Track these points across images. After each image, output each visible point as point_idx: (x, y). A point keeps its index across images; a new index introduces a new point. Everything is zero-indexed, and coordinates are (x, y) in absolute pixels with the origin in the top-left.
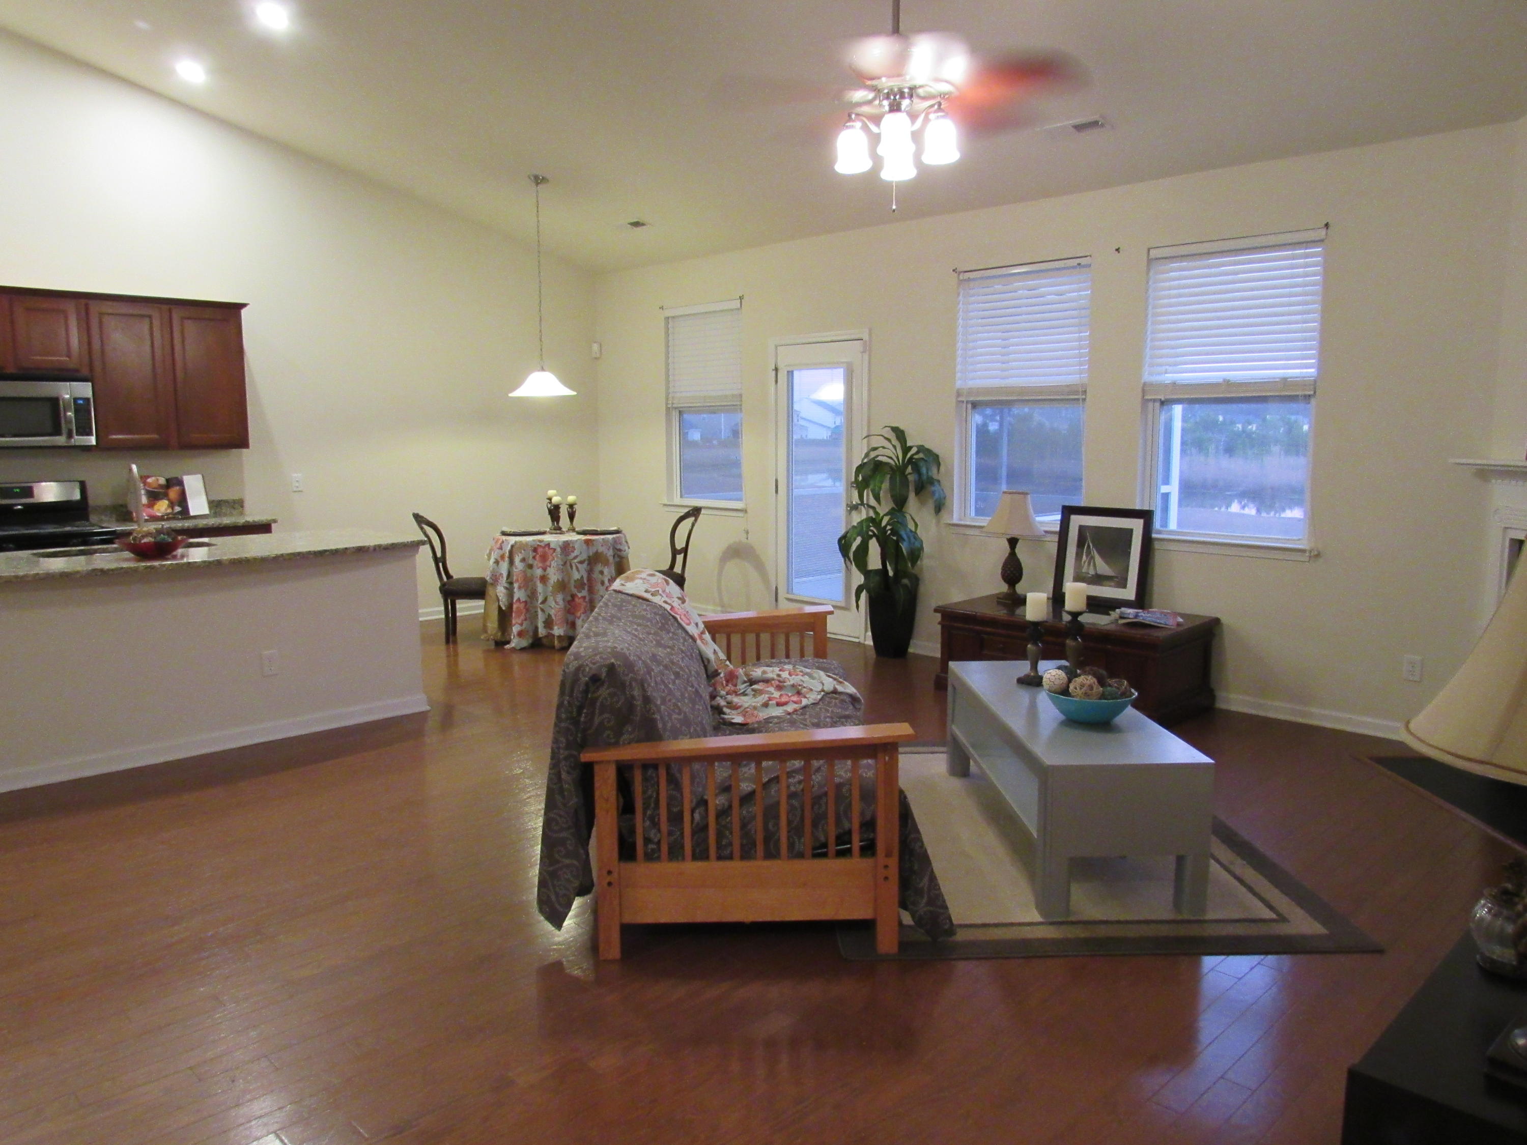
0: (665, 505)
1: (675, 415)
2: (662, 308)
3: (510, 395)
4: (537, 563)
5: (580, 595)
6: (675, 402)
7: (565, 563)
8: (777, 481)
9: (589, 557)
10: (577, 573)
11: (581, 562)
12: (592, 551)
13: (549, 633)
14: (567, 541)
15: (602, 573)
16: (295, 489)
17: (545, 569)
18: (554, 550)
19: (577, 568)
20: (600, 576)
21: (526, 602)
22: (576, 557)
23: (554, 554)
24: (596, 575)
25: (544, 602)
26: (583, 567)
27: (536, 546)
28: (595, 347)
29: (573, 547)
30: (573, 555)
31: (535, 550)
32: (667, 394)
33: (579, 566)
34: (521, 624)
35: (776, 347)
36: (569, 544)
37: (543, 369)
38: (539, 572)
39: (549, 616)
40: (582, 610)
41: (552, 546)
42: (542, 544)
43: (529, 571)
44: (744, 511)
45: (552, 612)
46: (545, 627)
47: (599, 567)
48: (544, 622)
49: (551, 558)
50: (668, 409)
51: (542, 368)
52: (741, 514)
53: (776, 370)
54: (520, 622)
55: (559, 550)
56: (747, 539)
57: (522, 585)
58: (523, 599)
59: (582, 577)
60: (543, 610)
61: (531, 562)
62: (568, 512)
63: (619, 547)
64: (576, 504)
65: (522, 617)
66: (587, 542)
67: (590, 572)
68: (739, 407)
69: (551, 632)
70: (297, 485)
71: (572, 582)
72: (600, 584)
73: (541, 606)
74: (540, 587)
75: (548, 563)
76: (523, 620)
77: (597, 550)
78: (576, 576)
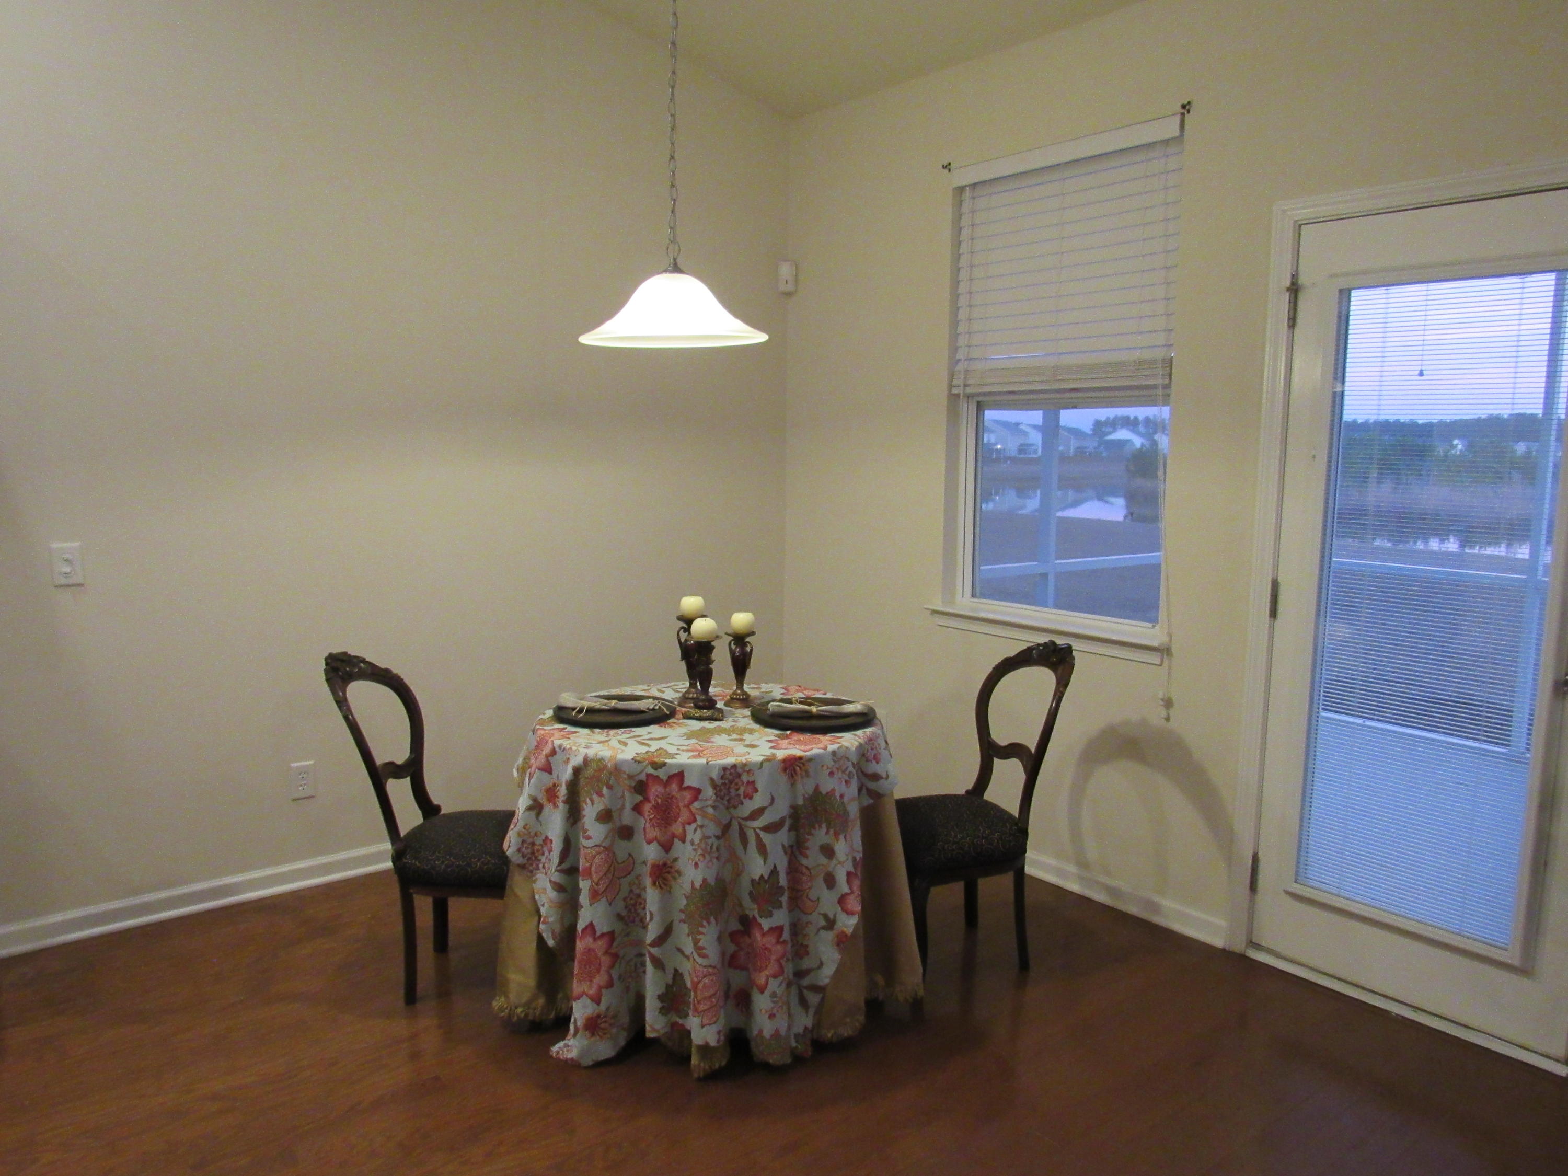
0: (935, 612)
1: (967, 410)
2: (947, 167)
3: (586, 339)
4: (644, 824)
5: (766, 924)
6: (969, 382)
7: (726, 828)
8: (1275, 585)
9: (795, 809)
10: (760, 861)
11: (772, 828)
12: (805, 787)
13: (674, 1025)
14: (734, 766)
15: (828, 852)
16: (63, 581)
17: (667, 847)
18: (697, 793)
19: (762, 849)
20: (823, 860)
21: (611, 936)
22: (757, 813)
23: (696, 805)
24: (813, 859)
25: (661, 940)
26: (776, 842)
27: (643, 777)
28: (785, 270)
29: (752, 783)
30: (750, 806)
31: (641, 788)
32: (954, 362)
33: (766, 838)
34: (597, 1000)
35: (1298, 227)
36: (739, 775)
37: (676, 268)
38: (651, 853)
39: (677, 975)
40: (772, 968)
41: (691, 781)
42: (662, 774)
43: (622, 849)
44: (1164, 651)
45: (686, 967)
46: (664, 1011)
47: (821, 836)
48: (661, 998)
49: (685, 816)
50: (953, 398)
51: (675, 264)
52: (1155, 658)
53: (1294, 289)
54: (592, 992)
55: (709, 792)
56: (1168, 719)
57: (601, 888)
58: (602, 927)
59: (774, 872)
60: (658, 964)
61: (627, 817)
62: (732, 653)
63: (873, 768)
64: (753, 633)
65: (600, 979)
66: (792, 766)
67: (796, 850)
68: (1160, 392)
69: (681, 1021)
70: (68, 570)
71: (745, 884)
72: (820, 883)
73: (654, 950)
74: (652, 897)
75: (677, 828)
76: (600, 988)
77: (817, 788)
78: (757, 867)
